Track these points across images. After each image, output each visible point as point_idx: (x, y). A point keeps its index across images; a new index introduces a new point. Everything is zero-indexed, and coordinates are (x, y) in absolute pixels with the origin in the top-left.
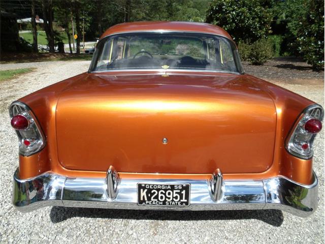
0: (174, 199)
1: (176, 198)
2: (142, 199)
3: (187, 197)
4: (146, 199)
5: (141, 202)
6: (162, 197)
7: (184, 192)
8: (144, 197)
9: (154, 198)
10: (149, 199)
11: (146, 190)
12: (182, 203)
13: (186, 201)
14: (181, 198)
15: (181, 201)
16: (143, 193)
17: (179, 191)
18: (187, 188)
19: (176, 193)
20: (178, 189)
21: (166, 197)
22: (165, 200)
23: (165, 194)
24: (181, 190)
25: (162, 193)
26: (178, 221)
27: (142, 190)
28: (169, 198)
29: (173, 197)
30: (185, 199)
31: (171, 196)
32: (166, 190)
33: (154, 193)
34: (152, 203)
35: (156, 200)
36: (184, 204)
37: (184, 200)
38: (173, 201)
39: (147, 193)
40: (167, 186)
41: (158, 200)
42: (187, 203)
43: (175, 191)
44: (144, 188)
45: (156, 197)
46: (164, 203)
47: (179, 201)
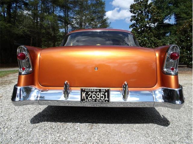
0: (101, 98)
1: (102, 97)
2: (83, 98)
3: (108, 97)
4: (85, 98)
5: (82, 100)
6: (94, 97)
7: (106, 94)
8: (84, 97)
9: (90, 97)
10: (87, 98)
11: (85, 93)
12: (106, 101)
13: (108, 99)
14: (105, 98)
15: (105, 99)
16: (84, 95)
17: (104, 93)
18: (108, 91)
19: (102, 94)
20: (103, 92)
21: (96, 97)
22: (96, 99)
23: (96, 95)
24: (105, 92)
25: (94, 94)
26: (105, 124)
27: (83, 92)
28: (98, 98)
29: (100, 97)
30: (107, 98)
31: (99, 96)
32: (96, 92)
33: (90, 94)
34: (88, 100)
35: (91, 99)
36: (107, 101)
37: (107, 99)
38: (100, 99)
39: (86, 94)
40: (97, 89)
41: (92, 99)
42: (108, 101)
43: (101, 93)
44: (84, 91)
45: (91, 97)
46: (95, 101)
47: (104, 99)
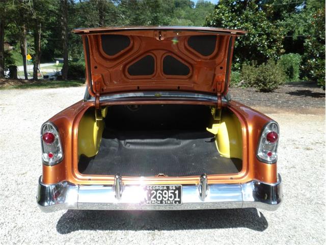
0: (170, 198)
1: (171, 197)
3: (180, 196)
4: (147, 199)
5: (142, 202)
6: (159, 197)
7: (177, 192)
9: (153, 198)
10: (149, 199)
12: (176, 202)
13: (179, 200)
14: (175, 197)
15: (175, 200)
17: (173, 191)
18: (179, 189)
19: (171, 193)
20: (172, 190)
21: (163, 197)
22: (162, 200)
23: (162, 194)
24: (175, 190)
25: (160, 193)
28: (165, 198)
29: (169, 197)
30: (179, 198)
31: (167, 196)
32: (162, 191)
33: (154, 193)
34: (151, 202)
35: (155, 199)
36: (177, 203)
37: (177, 199)
38: (168, 200)
39: (148, 194)
40: (164, 187)
41: (157, 200)
42: (180, 202)
43: (170, 191)
44: (145, 189)
45: (155, 197)
46: (161, 202)
47: (174, 200)
